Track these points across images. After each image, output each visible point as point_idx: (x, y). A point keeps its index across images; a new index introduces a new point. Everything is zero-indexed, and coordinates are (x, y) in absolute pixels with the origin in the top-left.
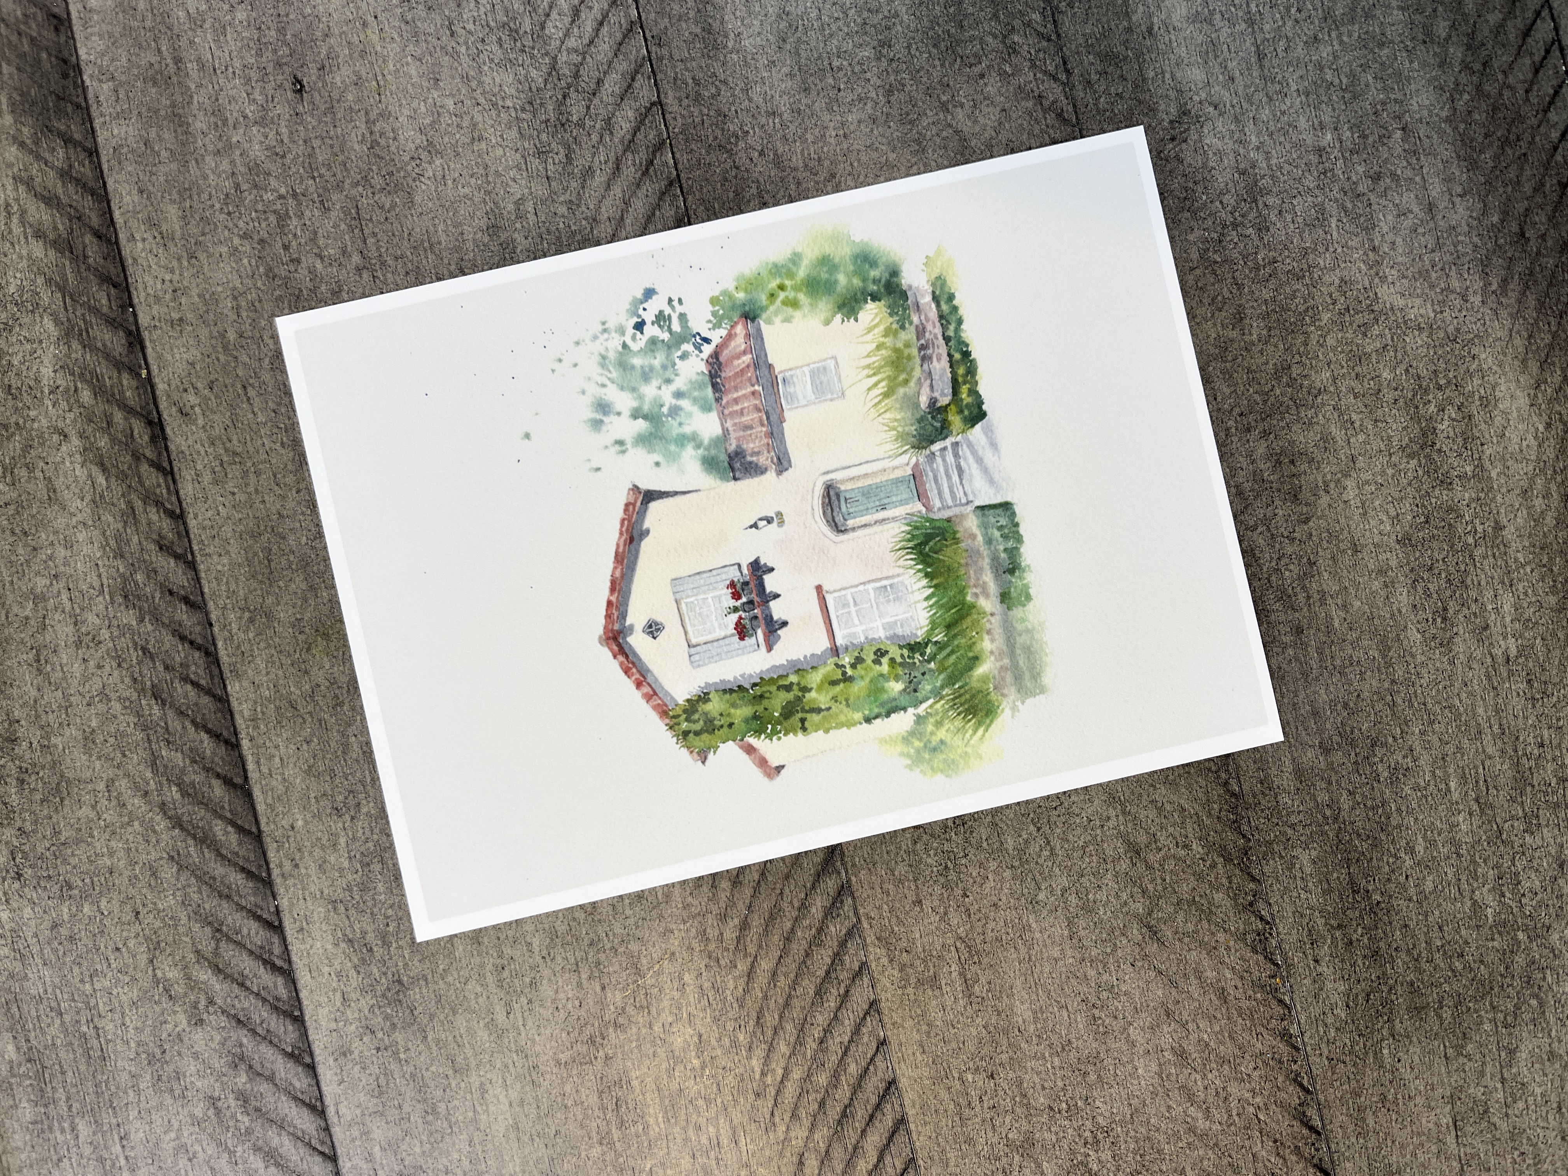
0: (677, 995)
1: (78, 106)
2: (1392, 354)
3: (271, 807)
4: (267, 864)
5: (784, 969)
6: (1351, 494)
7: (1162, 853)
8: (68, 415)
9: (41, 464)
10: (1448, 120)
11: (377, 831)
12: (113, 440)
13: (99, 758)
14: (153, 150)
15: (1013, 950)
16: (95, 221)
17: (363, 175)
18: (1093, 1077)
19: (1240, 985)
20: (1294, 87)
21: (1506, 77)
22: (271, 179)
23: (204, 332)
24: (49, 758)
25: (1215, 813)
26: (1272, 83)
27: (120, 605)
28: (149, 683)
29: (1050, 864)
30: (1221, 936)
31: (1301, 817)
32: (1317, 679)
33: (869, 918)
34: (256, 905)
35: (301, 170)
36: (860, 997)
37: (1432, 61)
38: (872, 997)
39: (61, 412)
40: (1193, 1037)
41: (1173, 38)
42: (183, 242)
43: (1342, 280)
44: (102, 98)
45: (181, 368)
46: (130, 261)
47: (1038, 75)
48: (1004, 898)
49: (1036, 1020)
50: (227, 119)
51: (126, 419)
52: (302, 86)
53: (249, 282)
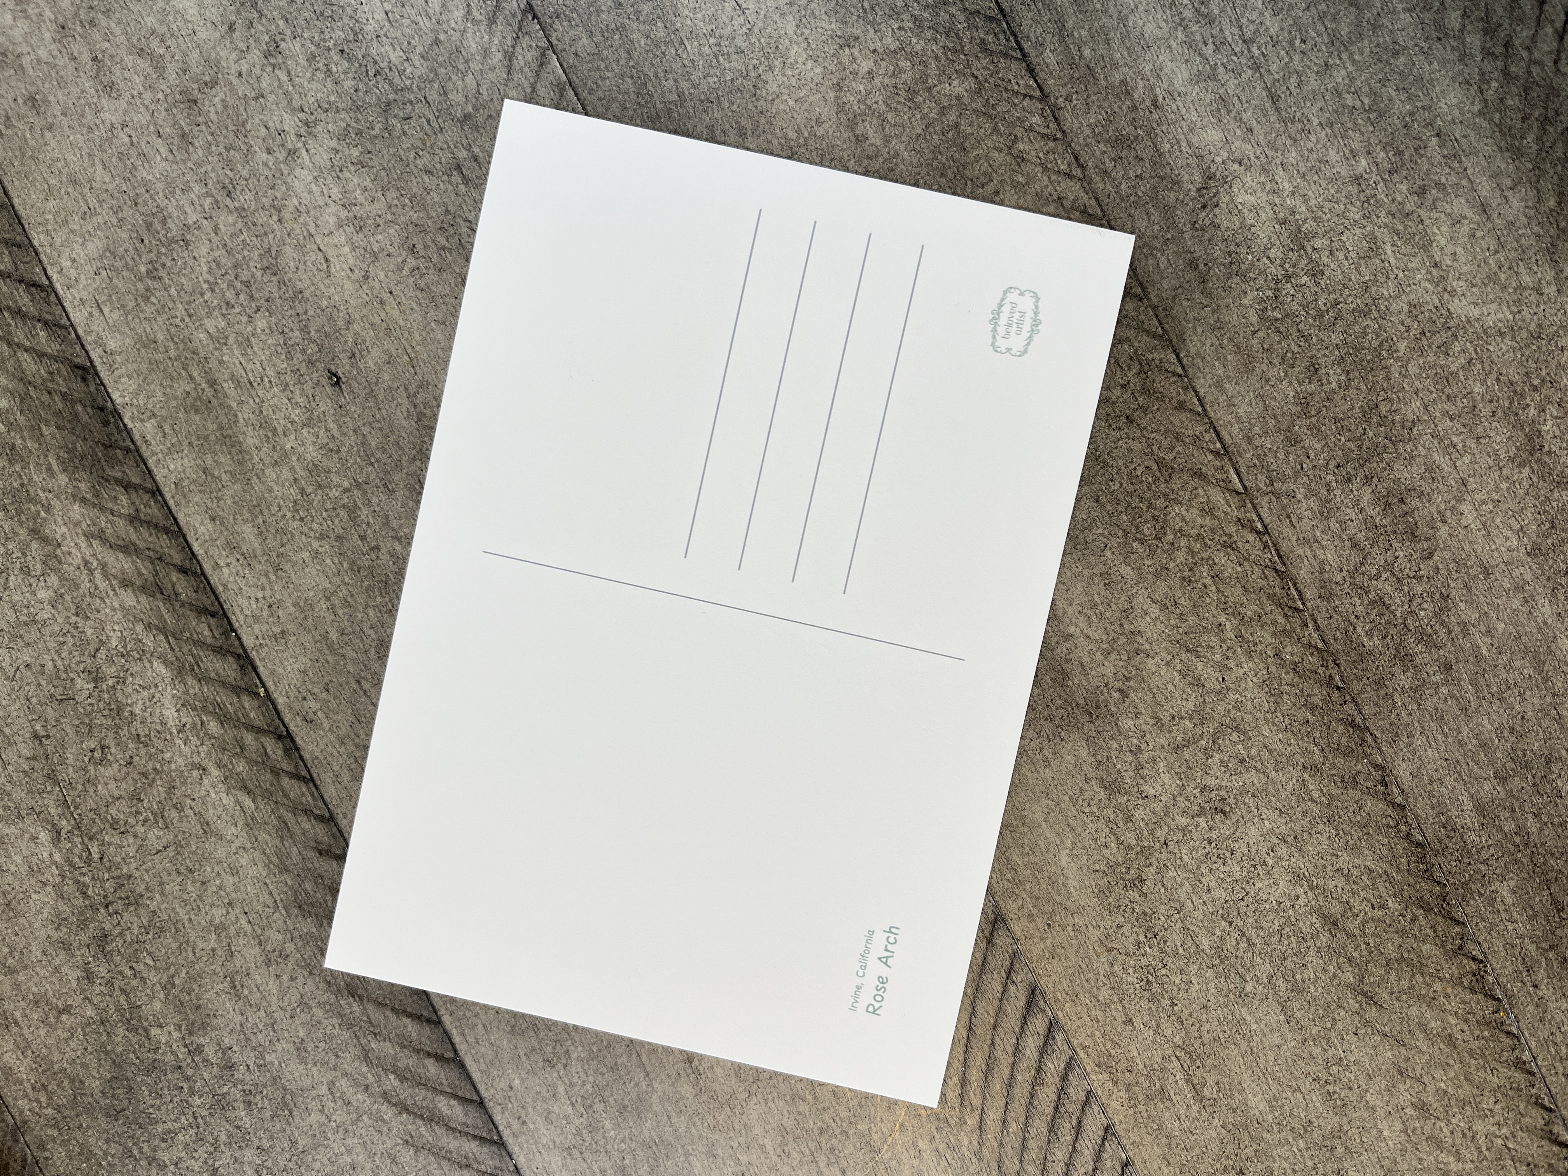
0: (916, 1163)
1: (127, 450)
2: (1479, 366)
3: (485, 1072)
4: (496, 1128)
5: (1013, 1115)
6: (1469, 517)
7: (1360, 918)
8: (201, 749)
9: (188, 801)
10: (1481, 114)
11: (591, 1072)
12: (250, 762)
13: (315, 1064)
14: (213, 476)
15: (1233, 1046)
16: (177, 558)
17: (418, 448)
18: (1340, 1150)
19: (1466, 1028)
20: (1316, 122)
21: (1531, 53)
22: (332, 475)
23: (307, 639)
24: (268, 1075)
25: (1404, 867)
26: (1293, 123)
27: (297, 916)
28: (342, 983)
29: (1250, 954)
30: (1437, 986)
31: (1492, 851)
32: (1477, 711)
33: (1084, 1047)
34: (495, 1168)
35: (358, 460)
36: (1094, 1124)
37: (1452, 57)
38: (1105, 1123)
39: (193, 748)
40: (1431, 1089)
41: (1181, 105)
42: (266, 558)
43: (1410, 304)
44: (149, 437)
45: (295, 678)
46: (221, 588)
47: (1053, 178)
48: (1212, 998)
49: (1272, 1109)
50: (275, 429)
51: (257, 739)
52: (338, 378)
53: (337, 580)
